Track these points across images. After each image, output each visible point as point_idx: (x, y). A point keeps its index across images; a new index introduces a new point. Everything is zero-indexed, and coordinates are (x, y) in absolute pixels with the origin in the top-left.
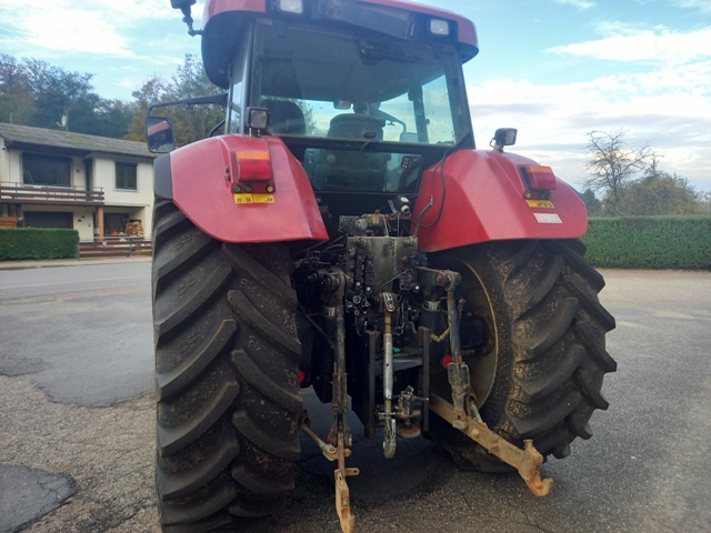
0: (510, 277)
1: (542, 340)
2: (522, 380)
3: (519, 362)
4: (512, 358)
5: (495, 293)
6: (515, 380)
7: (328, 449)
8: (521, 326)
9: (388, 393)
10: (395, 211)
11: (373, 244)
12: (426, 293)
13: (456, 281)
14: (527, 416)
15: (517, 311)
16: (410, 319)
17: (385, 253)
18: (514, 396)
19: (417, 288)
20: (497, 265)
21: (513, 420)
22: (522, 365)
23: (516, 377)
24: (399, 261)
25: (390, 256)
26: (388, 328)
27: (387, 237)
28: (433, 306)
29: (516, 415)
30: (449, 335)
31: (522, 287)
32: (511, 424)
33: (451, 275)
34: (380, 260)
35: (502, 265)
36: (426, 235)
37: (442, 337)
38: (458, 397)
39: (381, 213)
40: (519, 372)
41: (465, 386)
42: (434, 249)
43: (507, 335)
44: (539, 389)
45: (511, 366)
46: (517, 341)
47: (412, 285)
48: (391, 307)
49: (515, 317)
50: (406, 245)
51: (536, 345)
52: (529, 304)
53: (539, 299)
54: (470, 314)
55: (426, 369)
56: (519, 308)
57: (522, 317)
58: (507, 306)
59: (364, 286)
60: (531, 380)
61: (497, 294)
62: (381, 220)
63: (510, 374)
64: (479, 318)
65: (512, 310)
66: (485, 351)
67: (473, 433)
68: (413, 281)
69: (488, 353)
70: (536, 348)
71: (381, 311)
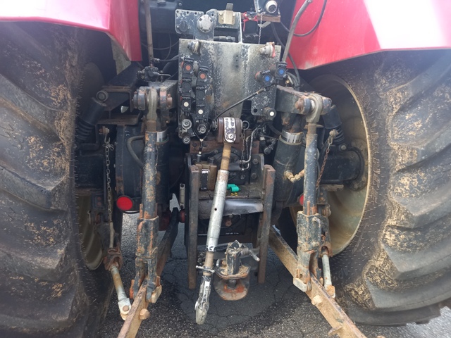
0: (403, 109)
1: (434, 205)
2: (393, 248)
3: (393, 227)
4: (383, 217)
5: (377, 129)
6: (383, 246)
7: (123, 303)
8: (405, 180)
9: (211, 243)
10: (258, 9)
11: (218, 51)
12: (285, 121)
13: (322, 109)
14: (390, 290)
15: (404, 159)
16: (261, 151)
17: (236, 66)
18: (378, 264)
19: (272, 114)
20: (385, 90)
21: (371, 288)
22: (396, 231)
23: (385, 242)
24: (252, 77)
25: (242, 70)
26: (225, 163)
27: (241, 42)
28: (291, 137)
29: (375, 284)
30: (302, 178)
31: (418, 125)
32: (367, 291)
33: (316, 101)
34: (228, 75)
35: (394, 90)
36: (302, 47)
37: (297, 177)
38: (303, 254)
39: (235, 10)
40: (390, 238)
41: (314, 243)
42: (308, 66)
43: (382, 187)
44: (414, 267)
45: (379, 227)
46: (395, 199)
47: (267, 109)
48: (230, 138)
49: (398, 167)
50: (264, 56)
51: (424, 211)
52: (424, 153)
53: (442, 147)
54: (343, 147)
55: (267, 217)
56: (407, 155)
57: (410, 168)
58: (390, 149)
59: (194, 107)
60: (405, 252)
61: (380, 131)
62: (235, 19)
63: (377, 236)
64: (355, 150)
65: (396, 156)
66: (356, 186)
67: (316, 300)
68: (269, 105)
69: (359, 189)
70: (422, 217)
71: (220, 140)
